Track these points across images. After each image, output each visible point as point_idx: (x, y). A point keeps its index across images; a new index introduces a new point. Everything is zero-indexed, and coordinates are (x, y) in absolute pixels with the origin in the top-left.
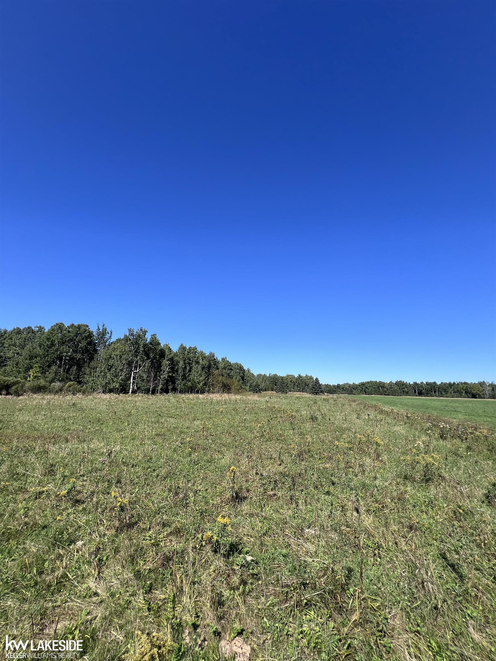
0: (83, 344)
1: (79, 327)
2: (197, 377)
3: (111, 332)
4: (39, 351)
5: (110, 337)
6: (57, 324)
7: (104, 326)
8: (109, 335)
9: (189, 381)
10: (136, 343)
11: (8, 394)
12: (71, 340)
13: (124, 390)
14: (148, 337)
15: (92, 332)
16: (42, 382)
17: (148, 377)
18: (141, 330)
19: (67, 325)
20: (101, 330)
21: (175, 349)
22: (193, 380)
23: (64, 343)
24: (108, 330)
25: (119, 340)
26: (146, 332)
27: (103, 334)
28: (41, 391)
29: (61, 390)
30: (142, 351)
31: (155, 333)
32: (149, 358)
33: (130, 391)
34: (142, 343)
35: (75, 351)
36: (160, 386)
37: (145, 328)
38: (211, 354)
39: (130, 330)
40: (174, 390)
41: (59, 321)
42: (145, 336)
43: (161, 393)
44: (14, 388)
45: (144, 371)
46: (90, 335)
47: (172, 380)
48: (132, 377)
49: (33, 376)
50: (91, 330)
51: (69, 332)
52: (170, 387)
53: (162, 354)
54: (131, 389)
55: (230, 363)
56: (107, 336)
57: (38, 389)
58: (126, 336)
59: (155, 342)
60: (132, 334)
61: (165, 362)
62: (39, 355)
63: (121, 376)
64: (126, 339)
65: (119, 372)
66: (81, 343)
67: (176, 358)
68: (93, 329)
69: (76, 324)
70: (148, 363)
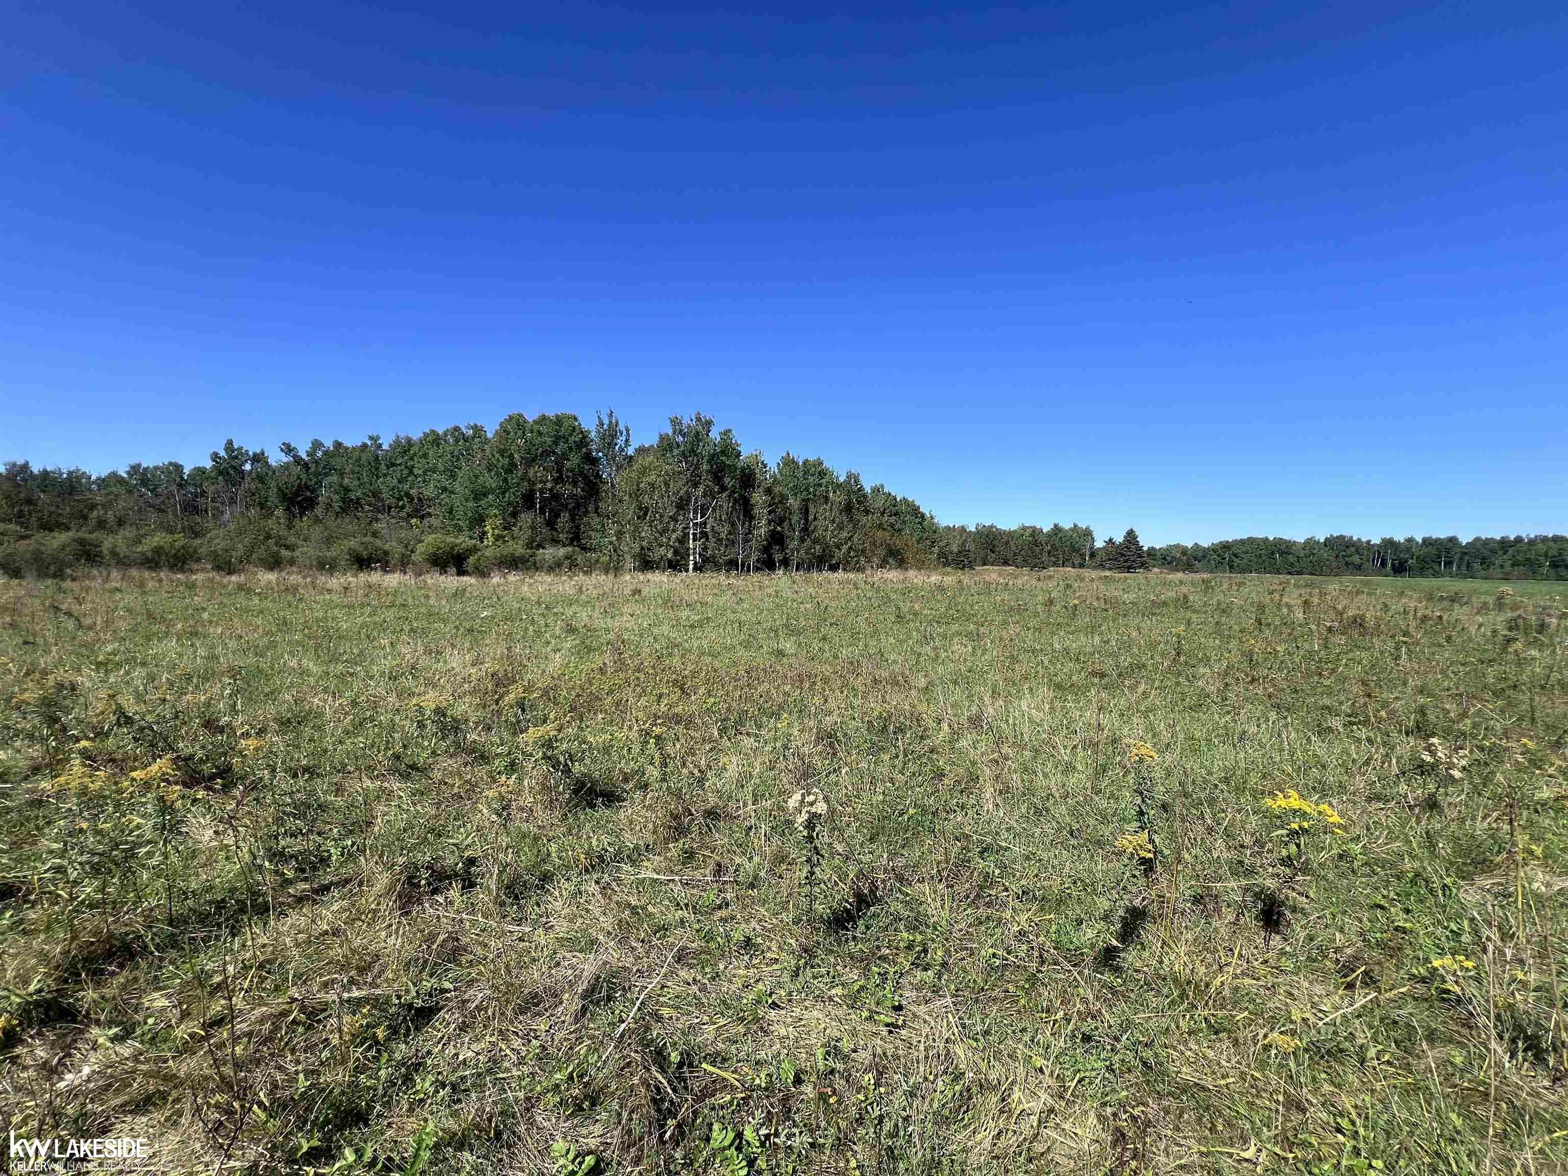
0: (574, 461)
1: (559, 421)
2: (832, 532)
3: (628, 430)
4: (490, 481)
5: (627, 440)
6: (511, 418)
7: (611, 415)
8: (624, 438)
9: (815, 541)
10: (693, 451)
11: (461, 572)
12: (546, 453)
13: (676, 565)
14: (715, 434)
15: (589, 432)
16: (518, 548)
17: (730, 533)
18: (699, 419)
19: (531, 416)
20: (605, 427)
21: (773, 462)
22: (824, 537)
23: (533, 460)
24: (621, 427)
25: (641, 450)
26: (709, 423)
27: (610, 434)
28: (517, 567)
29: (559, 565)
30: (708, 472)
31: (728, 428)
32: (723, 489)
33: (691, 567)
34: (705, 451)
35: (558, 480)
36: (754, 558)
37: (706, 415)
38: (849, 476)
39: (675, 422)
40: (785, 563)
41: (514, 411)
42: (708, 435)
43: (757, 569)
44: (472, 560)
45: (721, 520)
46: (584, 441)
47: (777, 539)
48: (691, 537)
49: (493, 535)
50: (585, 426)
51: (540, 433)
52: (778, 557)
53: (748, 479)
54: (691, 563)
55: (895, 499)
56: (620, 441)
57: (513, 563)
58: (662, 439)
59: (728, 450)
60: (681, 431)
61: (758, 498)
62: (492, 491)
63: (674, 531)
64: (666, 446)
65: (668, 523)
66: (568, 460)
67: (777, 489)
68: (589, 424)
69: (551, 414)
70: (724, 502)
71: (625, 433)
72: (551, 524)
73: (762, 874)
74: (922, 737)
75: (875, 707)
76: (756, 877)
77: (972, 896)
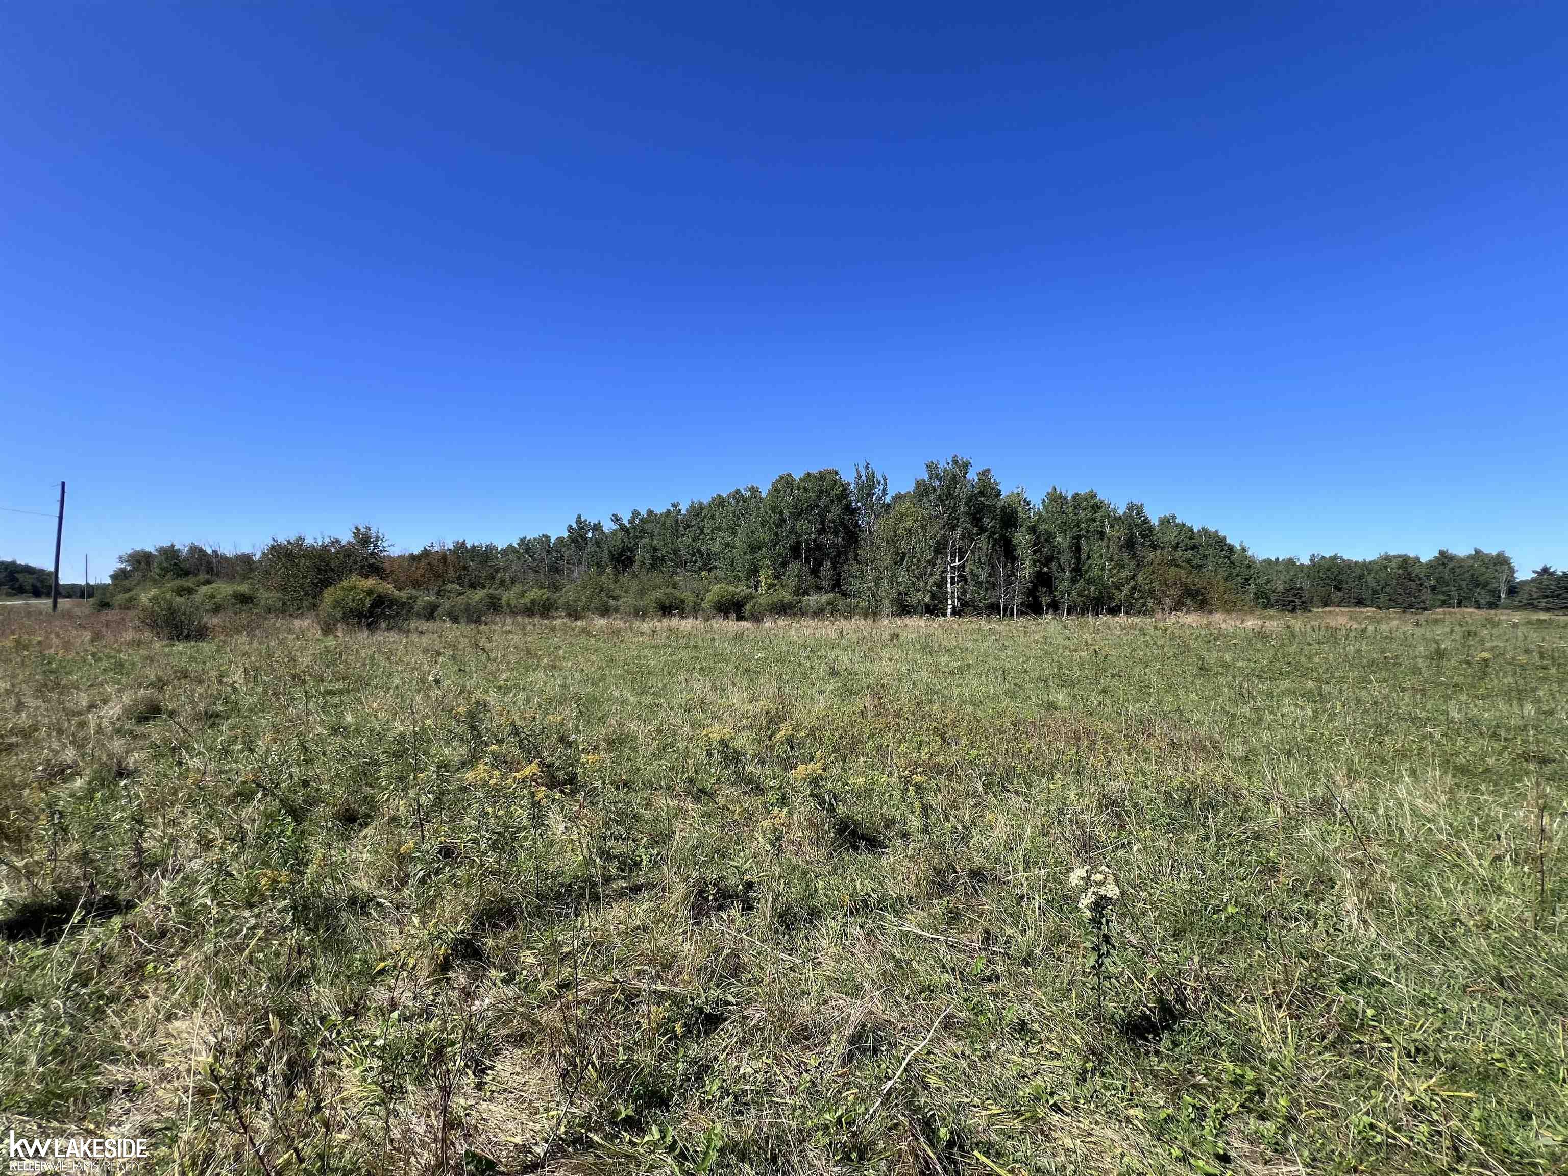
0: (835, 512)
1: (822, 476)
2: (1110, 570)
3: (885, 479)
4: (764, 535)
5: (884, 490)
6: (781, 478)
7: (867, 467)
8: (881, 487)
9: (1089, 582)
10: (950, 495)
11: (740, 618)
12: (811, 508)
13: (934, 609)
14: (972, 475)
15: (848, 484)
16: (786, 595)
17: (990, 576)
18: (955, 462)
19: (797, 476)
21: (1037, 499)
22: (1100, 578)
23: (800, 514)
24: (879, 477)
25: (898, 498)
26: (966, 466)
27: (869, 485)
28: (786, 613)
29: (822, 610)
30: (966, 513)
31: (986, 468)
32: (982, 530)
33: (949, 611)
34: (962, 493)
35: (820, 532)
36: (1017, 601)
37: (963, 457)
38: (1131, 508)
39: (931, 467)
40: (1055, 607)
41: (783, 472)
42: (965, 477)
43: (1021, 613)
45: (980, 562)
46: (844, 494)
47: (1043, 580)
48: (949, 580)
49: (766, 584)
50: (845, 479)
51: (805, 489)
52: (1045, 600)
53: (1009, 518)
54: (949, 607)
55: (1191, 530)
56: (878, 491)
57: (783, 609)
58: (918, 485)
59: (987, 490)
60: (937, 475)
61: (1021, 538)
62: (765, 544)
63: (931, 575)
64: (922, 490)
65: (925, 567)
66: (830, 512)
67: (1042, 527)
68: (848, 477)
69: (815, 471)
70: (983, 543)
71: (882, 482)
72: (815, 572)
73: (1038, 951)
74: (1241, 818)
75: (1174, 775)
76: (1030, 954)
77: (1331, 1037)
